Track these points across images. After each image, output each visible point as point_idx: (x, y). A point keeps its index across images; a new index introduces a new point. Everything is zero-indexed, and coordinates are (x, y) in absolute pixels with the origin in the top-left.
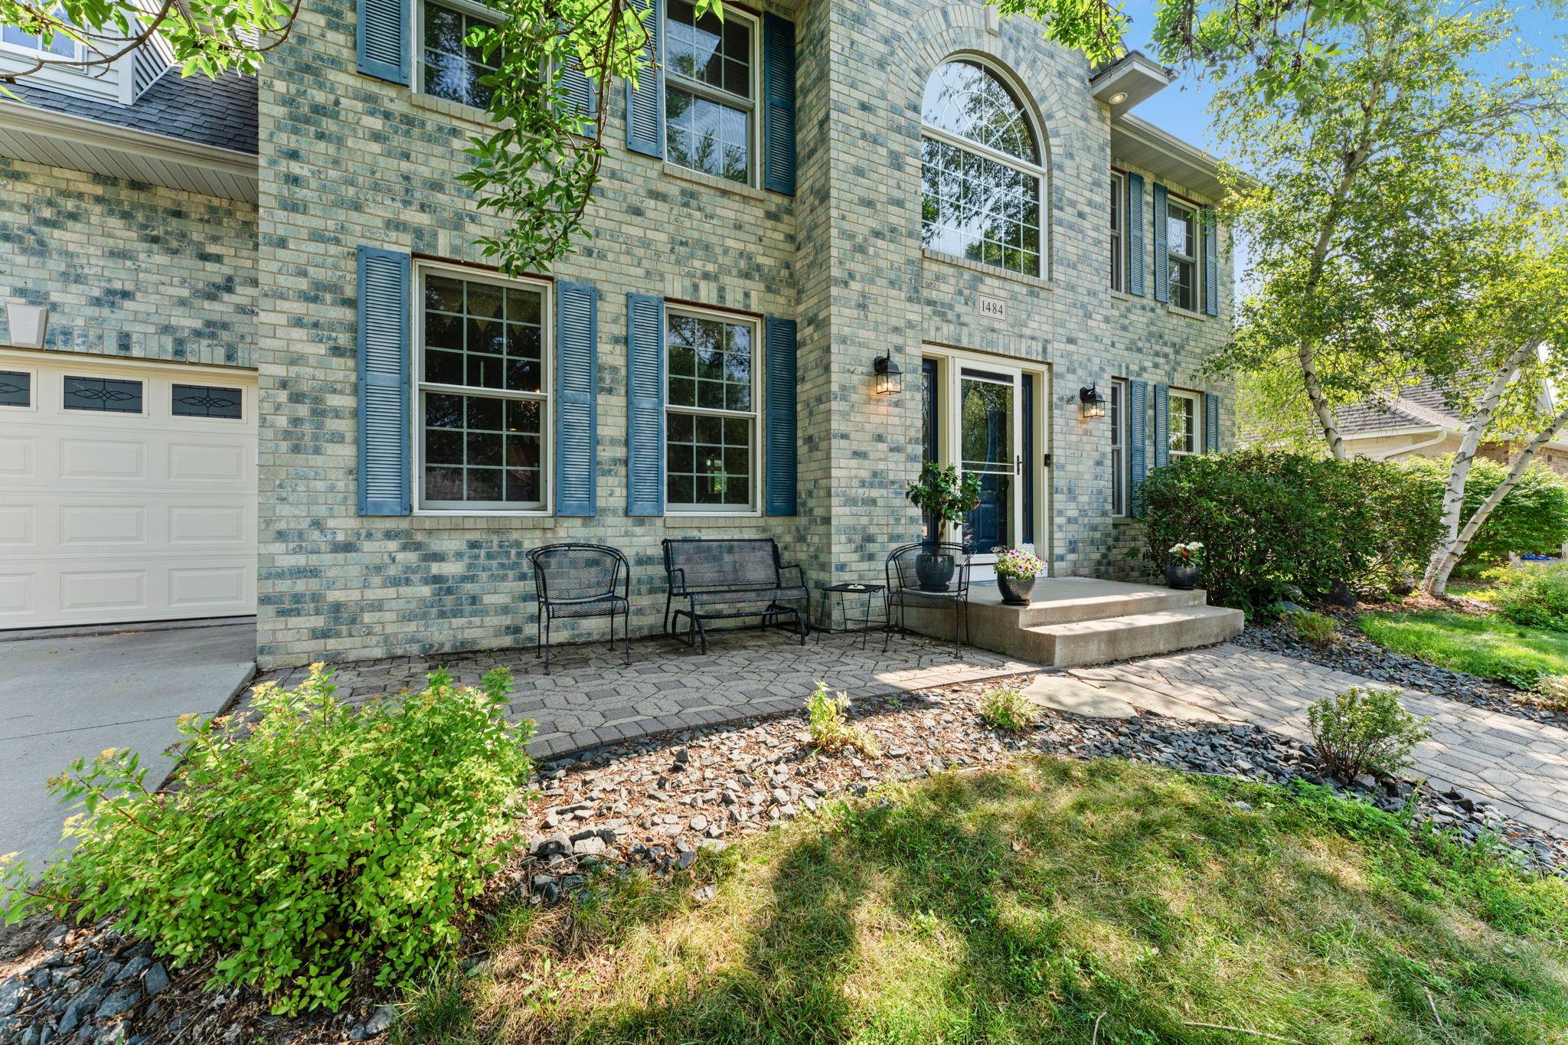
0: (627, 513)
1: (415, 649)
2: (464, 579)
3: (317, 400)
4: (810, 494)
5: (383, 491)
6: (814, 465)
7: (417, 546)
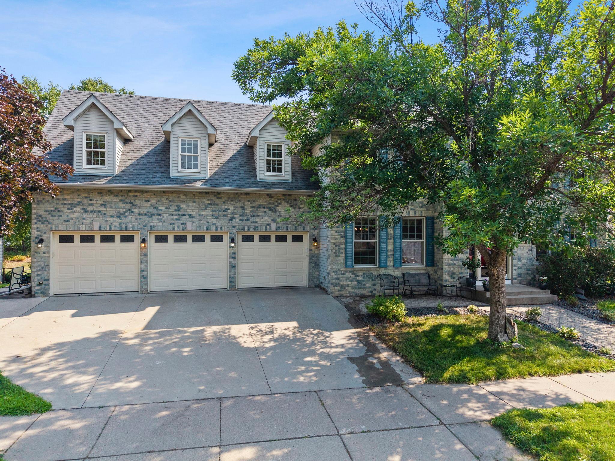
0: (394, 266)
1: (354, 294)
2: (362, 281)
3: (339, 246)
4: (438, 262)
5: (349, 263)
6: (439, 255)
7: (354, 274)
